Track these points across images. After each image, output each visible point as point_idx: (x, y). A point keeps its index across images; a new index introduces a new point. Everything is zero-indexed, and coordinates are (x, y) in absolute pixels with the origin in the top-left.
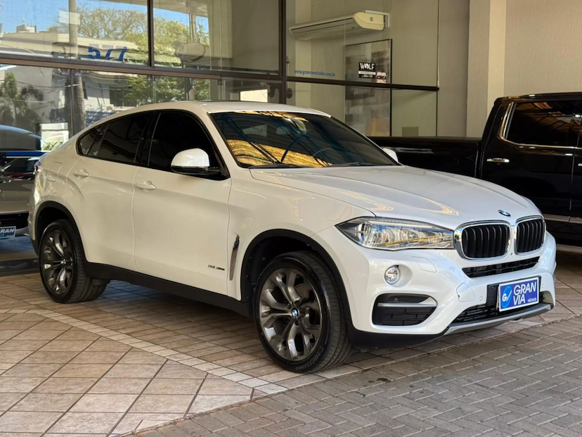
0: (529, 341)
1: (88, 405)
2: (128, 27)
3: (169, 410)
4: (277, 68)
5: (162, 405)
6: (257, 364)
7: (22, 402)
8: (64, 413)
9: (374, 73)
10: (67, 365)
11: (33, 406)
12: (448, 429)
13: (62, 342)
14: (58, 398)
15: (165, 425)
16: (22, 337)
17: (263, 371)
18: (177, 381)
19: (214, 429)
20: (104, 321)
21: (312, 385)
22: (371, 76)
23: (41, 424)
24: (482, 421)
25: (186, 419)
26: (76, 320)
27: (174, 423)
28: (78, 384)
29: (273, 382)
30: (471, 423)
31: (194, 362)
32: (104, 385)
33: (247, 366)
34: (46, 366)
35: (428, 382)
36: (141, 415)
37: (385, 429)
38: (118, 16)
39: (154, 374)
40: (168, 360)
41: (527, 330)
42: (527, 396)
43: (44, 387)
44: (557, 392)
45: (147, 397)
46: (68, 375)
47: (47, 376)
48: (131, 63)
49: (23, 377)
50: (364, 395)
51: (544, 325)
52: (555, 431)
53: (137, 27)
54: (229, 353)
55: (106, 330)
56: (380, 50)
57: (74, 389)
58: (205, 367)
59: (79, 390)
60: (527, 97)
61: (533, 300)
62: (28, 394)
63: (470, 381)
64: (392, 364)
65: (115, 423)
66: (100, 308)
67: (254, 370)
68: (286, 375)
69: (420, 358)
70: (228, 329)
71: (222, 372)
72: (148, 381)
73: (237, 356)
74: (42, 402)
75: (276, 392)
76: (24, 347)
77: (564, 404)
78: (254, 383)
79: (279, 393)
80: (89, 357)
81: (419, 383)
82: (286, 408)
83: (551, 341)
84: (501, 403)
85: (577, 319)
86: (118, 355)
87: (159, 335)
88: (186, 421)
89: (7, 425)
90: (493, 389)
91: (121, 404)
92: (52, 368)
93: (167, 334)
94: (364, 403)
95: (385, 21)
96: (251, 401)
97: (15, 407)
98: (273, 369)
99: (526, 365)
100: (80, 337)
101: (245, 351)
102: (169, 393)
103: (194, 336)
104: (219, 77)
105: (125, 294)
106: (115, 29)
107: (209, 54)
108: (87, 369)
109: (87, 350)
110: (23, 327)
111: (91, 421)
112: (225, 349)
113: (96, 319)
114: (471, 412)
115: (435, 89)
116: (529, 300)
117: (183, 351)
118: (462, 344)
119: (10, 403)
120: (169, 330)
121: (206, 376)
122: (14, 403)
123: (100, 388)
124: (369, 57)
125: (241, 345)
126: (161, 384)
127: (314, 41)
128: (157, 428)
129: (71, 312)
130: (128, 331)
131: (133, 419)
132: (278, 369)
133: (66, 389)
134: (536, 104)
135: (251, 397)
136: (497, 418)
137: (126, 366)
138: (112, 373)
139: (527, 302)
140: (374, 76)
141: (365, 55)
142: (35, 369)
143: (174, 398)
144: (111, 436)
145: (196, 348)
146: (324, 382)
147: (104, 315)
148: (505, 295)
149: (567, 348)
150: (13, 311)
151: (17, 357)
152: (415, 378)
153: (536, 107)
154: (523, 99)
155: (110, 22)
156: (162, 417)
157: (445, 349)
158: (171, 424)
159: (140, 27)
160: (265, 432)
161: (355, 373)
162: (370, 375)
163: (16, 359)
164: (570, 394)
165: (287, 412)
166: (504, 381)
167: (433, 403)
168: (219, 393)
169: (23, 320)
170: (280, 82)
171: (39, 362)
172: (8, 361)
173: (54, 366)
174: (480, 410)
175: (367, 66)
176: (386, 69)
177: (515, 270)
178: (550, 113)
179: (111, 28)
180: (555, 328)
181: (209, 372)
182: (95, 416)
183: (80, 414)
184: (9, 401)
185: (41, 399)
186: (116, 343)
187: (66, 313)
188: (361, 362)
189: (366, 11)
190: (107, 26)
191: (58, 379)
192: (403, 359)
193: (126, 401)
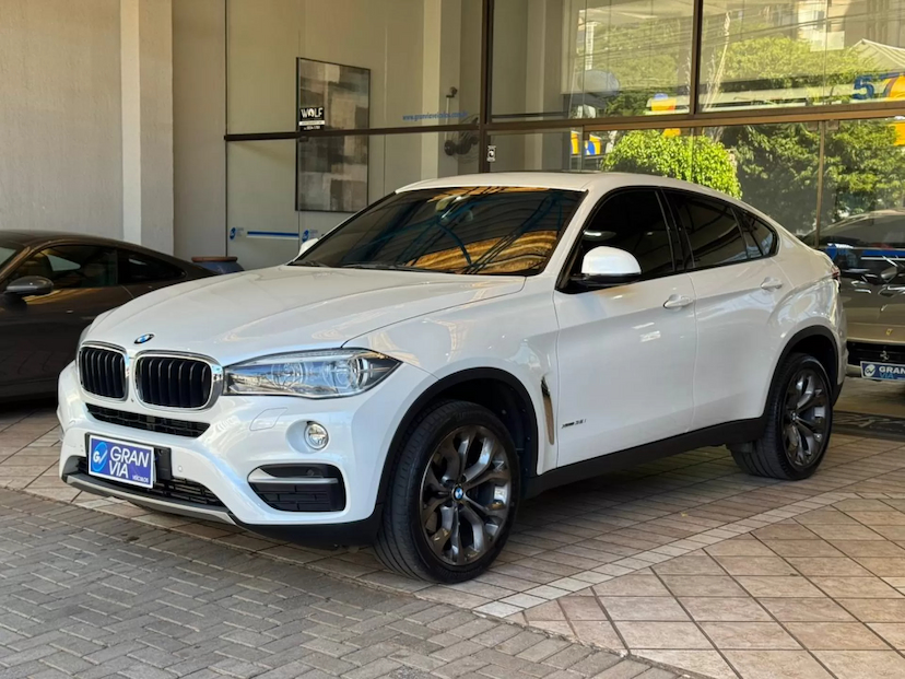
61: (142, 479)
116: (135, 477)
139: (131, 479)
148: (97, 453)
177: (126, 424)
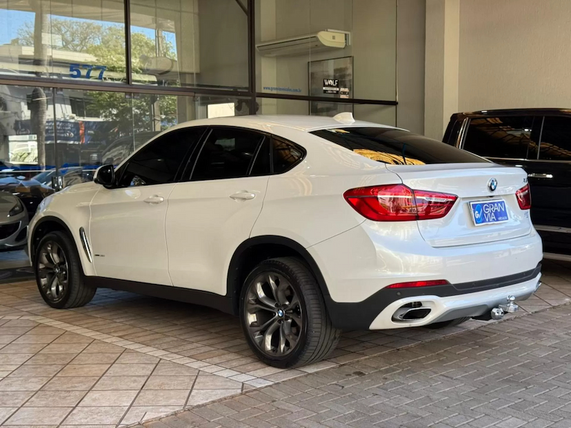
0: (487, 336)
1: (94, 400)
2: (85, 38)
3: (169, 403)
4: (247, 85)
5: (161, 399)
6: (244, 361)
7: (33, 398)
8: (74, 408)
9: (338, 89)
10: (68, 366)
11: (44, 402)
12: (419, 414)
13: (59, 346)
14: (66, 395)
15: (167, 416)
16: (20, 341)
17: (250, 367)
18: (172, 378)
19: (212, 418)
20: (94, 326)
21: (295, 379)
22: (335, 92)
23: (54, 418)
24: (448, 407)
25: (185, 411)
26: (68, 325)
27: (175, 414)
28: (82, 382)
29: (260, 377)
30: (439, 409)
31: (186, 361)
32: (106, 382)
33: (234, 364)
34: (48, 367)
35: (399, 374)
36: (145, 408)
37: (362, 416)
38: (75, 27)
39: (150, 373)
40: (161, 359)
41: (485, 326)
42: (487, 385)
43: (51, 385)
44: (513, 382)
45: (147, 392)
46: (71, 375)
47: (52, 376)
48: (110, 81)
49: (29, 377)
50: (343, 387)
51: (500, 323)
52: (513, 414)
53: (94, 39)
54: (217, 352)
55: (98, 333)
56: (342, 66)
57: (78, 387)
58: (196, 365)
59: (84, 387)
60: (480, 113)
62: (37, 392)
63: (436, 373)
64: (366, 359)
65: (122, 415)
66: (89, 314)
67: (241, 367)
68: (270, 371)
69: (391, 353)
70: (213, 331)
71: (213, 369)
72: (146, 378)
73: (224, 354)
74: (50, 399)
75: (263, 385)
76: (24, 350)
77: (519, 391)
78: (243, 378)
79: (266, 387)
80: (87, 358)
81: (391, 375)
82: (274, 399)
83: (506, 337)
84: (464, 391)
85: (530, 316)
86: (113, 355)
87: (149, 338)
88: (185, 413)
89: (24, 419)
90: (457, 379)
91: (125, 399)
92: (54, 368)
93: (157, 336)
94: (344, 394)
95: (346, 39)
96: (242, 394)
97: (27, 403)
98: (259, 365)
99: (485, 358)
100: (75, 340)
101: (231, 350)
102: (167, 388)
103: (182, 337)
104: (193, 94)
105: (110, 300)
106: (73, 40)
107: (177, 68)
108: (88, 369)
109: (84, 351)
110: (20, 332)
111: (99, 414)
112: (212, 349)
113: (87, 323)
114: (439, 399)
115: (395, 103)
117: (173, 351)
118: (427, 340)
119: (22, 400)
120: (158, 333)
121: (199, 373)
122: (26, 399)
123: (103, 385)
124: (331, 72)
125: (226, 345)
126: (158, 381)
127: (278, 58)
128: (160, 419)
129: (64, 317)
130: (120, 334)
131: (138, 411)
132: (263, 366)
133: (72, 387)
134: (488, 119)
135: (242, 391)
136: (461, 404)
137: (123, 366)
138: (112, 372)
140: (337, 91)
141: (327, 71)
142: (39, 370)
143: (172, 393)
144: (120, 426)
145: (185, 348)
146: (306, 376)
147: (95, 320)
149: (521, 342)
150: (7, 318)
151: (20, 360)
152: (387, 371)
153: (488, 121)
154: (477, 115)
155: (68, 33)
156: (163, 409)
157: (412, 345)
158: (172, 415)
159: (97, 39)
160: (258, 420)
161: (333, 368)
162: (347, 369)
163: (20, 361)
164: (525, 382)
165: (275, 403)
166: (466, 372)
167: (404, 393)
168: (212, 387)
169: (18, 325)
170: (250, 98)
171: (42, 363)
172: (12, 363)
173: (56, 367)
174: (446, 398)
175: (331, 82)
176: (348, 84)
178: (501, 127)
179: (70, 39)
180: (510, 325)
181: (201, 369)
182: (103, 409)
183: (89, 408)
184: (21, 398)
185: (50, 396)
186: (110, 345)
187: (57, 319)
188: (338, 358)
189: (329, 30)
190: (65, 36)
191: (62, 378)
192: (376, 355)
193: (129, 396)
